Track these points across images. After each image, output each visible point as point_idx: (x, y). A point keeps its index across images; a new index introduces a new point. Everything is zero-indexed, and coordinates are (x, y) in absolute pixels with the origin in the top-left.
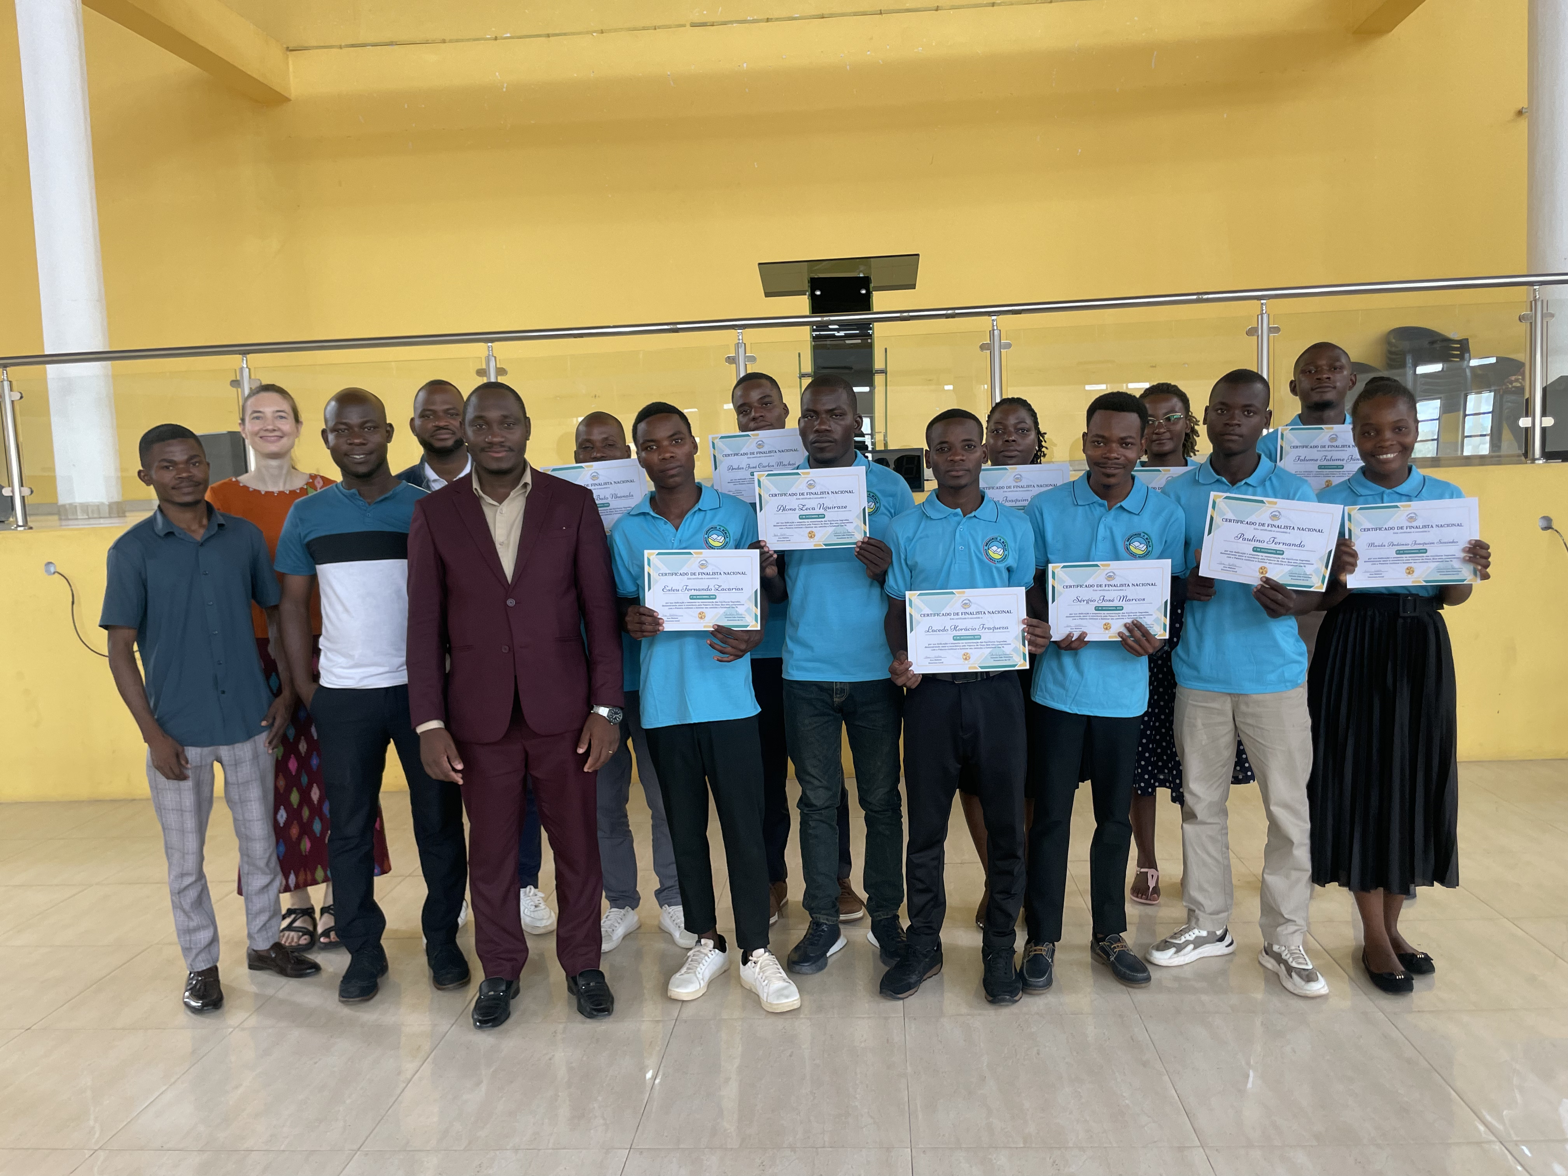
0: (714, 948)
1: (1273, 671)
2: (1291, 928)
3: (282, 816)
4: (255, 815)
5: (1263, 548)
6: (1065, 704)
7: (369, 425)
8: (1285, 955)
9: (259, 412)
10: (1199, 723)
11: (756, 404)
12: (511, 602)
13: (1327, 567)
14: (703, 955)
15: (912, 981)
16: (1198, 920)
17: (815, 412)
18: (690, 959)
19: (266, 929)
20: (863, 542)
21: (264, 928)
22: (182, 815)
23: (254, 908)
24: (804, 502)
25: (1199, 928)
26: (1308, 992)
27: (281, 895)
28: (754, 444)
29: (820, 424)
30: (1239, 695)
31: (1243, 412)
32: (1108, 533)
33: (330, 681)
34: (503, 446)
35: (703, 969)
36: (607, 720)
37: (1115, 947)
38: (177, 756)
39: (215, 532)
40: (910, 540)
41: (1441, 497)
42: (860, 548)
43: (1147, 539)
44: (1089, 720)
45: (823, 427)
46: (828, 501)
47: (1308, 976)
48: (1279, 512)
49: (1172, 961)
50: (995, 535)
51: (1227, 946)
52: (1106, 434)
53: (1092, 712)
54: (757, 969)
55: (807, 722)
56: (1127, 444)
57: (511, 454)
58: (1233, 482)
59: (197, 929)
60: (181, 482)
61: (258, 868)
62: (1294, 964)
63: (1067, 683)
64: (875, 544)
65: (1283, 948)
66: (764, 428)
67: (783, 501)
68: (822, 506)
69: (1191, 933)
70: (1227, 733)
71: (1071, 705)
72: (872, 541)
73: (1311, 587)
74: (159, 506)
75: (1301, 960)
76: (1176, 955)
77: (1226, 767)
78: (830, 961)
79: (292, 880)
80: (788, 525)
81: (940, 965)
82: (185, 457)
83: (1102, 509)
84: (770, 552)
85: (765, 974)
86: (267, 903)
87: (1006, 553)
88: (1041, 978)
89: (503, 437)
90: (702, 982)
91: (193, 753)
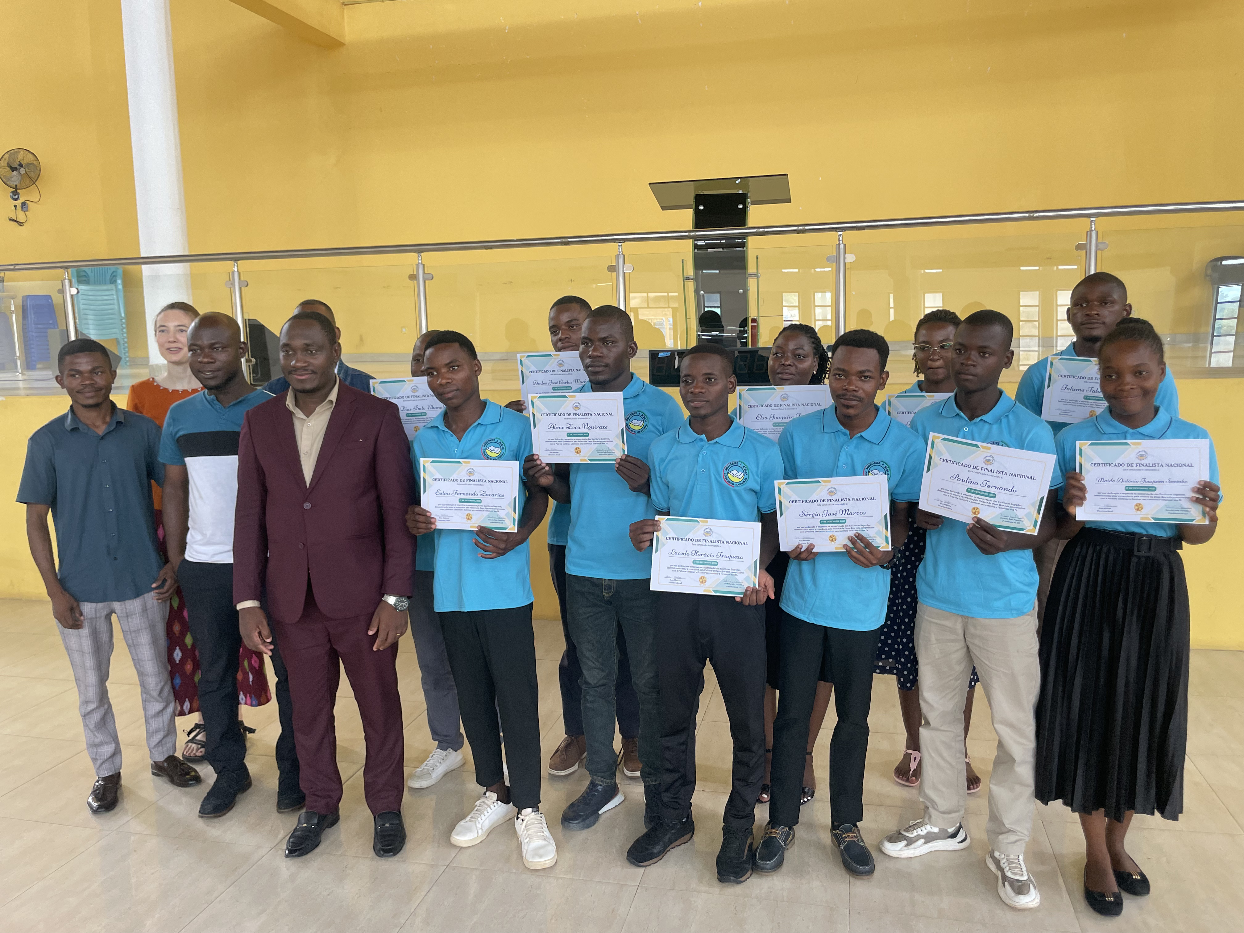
0: (497, 801)
1: (999, 599)
2: (1012, 838)
3: (178, 655)
4: (146, 656)
5: (976, 490)
6: (804, 614)
7: (217, 346)
8: (1004, 863)
9: (164, 326)
10: (933, 638)
11: (564, 327)
12: (307, 506)
13: (1039, 512)
14: (486, 806)
15: (655, 851)
16: (930, 817)
17: (590, 340)
18: (476, 809)
19: (162, 745)
20: (621, 459)
21: (160, 744)
22: (83, 656)
23: (151, 728)
24: (571, 422)
25: (931, 824)
26: (1016, 904)
27: (176, 718)
28: (556, 363)
29: (594, 350)
30: (968, 618)
31: (979, 354)
32: (850, 461)
33: (192, 556)
34: (307, 370)
35: (483, 820)
36: (394, 608)
37: (846, 837)
38: (72, 609)
39: (114, 427)
40: (663, 460)
41: (1187, 437)
42: (619, 463)
43: (886, 467)
44: (826, 630)
45: (595, 354)
46: (592, 421)
47: (1019, 887)
48: (993, 457)
49: (902, 853)
50: (737, 460)
51: (959, 843)
52: (846, 368)
53: (827, 623)
54: (523, 827)
55: (581, 611)
56: (866, 377)
57: (313, 376)
58: (971, 418)
59: (101, 744)
60: (85, 388)
61: (153, 697)
62: (1009, 874)
63: (806, 595)
64: (632, 462)
65: (1003, 856)
66: (566, 349)
67: (553, 420)
68: (586, 426)
69: (923, 828)
70: (957, 651)
71: (809, 615)
72: (629, 459)
73: (1023, 530)
74: (71, 407)
75: (1016, 871)
76: (906, 848)
77: (960, 681)
78: (601, 820)
79: (187, 706)
80: (558, 441)
81: (691, 834)
82: (90, 368)
83: (845, 437)
84: (542, 465)
85: (528, 832)
86: (162, 724)
87: (746, 476)
88: (770, 860)
89: (305, 362)
90: (480, 831)
91: (88, 608)
